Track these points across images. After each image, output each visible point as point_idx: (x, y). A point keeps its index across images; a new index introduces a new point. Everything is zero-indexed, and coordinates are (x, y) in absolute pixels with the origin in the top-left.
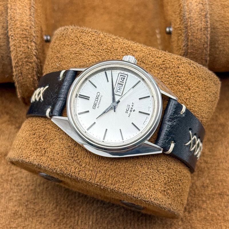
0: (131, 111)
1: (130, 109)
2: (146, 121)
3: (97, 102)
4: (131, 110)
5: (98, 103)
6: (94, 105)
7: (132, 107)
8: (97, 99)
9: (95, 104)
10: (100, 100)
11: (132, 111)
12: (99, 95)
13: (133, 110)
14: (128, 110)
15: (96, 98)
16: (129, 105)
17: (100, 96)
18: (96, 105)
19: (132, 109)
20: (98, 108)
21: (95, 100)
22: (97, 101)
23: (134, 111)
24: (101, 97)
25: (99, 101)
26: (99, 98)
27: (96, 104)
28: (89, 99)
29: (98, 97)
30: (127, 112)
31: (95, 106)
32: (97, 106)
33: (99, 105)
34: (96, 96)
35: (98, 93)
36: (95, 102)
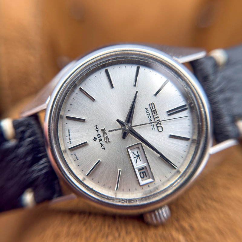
0: (99, 136)
1: (102, 138)
2: (68, 137)
3: (153, 116)
5: (151, 115)
6: (155, 108)
7: (101, 142)
8: (156, 120)
9: (154, 111)
11: (97, 137)
12: (158, 127)
13: (98, 139)
14: (103, 135)
15: (159, 120)
16: (106, 142)
17: (155, 127)
18: (152, 111)
19: (100, 140)
20: (147, 109)
21: (158, 117)
22: (154, 118)
23: (95, 138)
24: (153, 128)
27: (153, 113)
28: (168, 112)
29: (157, 125)
30: (103, 130)
31: (151, 109)
32: (149, 111)
33: (148, 113)
34: (161, 125)
35: (161, 130)
36: (156, 114)
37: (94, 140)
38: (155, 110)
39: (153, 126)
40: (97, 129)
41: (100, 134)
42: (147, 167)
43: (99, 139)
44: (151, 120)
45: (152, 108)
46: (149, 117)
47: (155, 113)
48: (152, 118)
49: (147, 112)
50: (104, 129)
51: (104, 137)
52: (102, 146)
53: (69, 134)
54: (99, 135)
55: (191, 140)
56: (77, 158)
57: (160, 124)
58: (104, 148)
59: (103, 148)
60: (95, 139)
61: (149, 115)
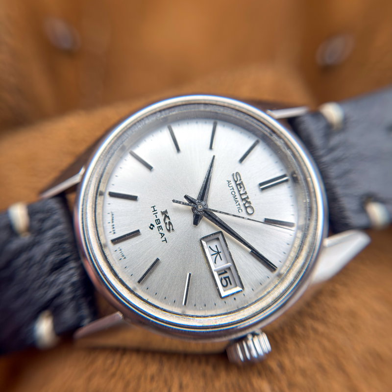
1: (162, 224)
2: (111, 224)
3: (239, 191)
4: (159, 225)
5: (236, 190)
6: (240, 179)
7: (161, 231)
8: (244, 197)
9: (239, 184)
10: (237, 202)
11: (154, 224)
12: (246, 208)
13: (156, 226)
14: (164, 220)
15: (248, 198)
16: (169, 230)
17: (243, 208)
18: (237, 185)
19: (160, 228)
20: (229, 182)
21: (246, 193)
22: (241, 195)
23: (151, 225)
24: (239, 209)
25: (238, 196)
26: (242, 203)
27: (239, 187)
28: (261, 184)
29: (244, 204)
31: (236, 182)
32: (233, 184)
33: (231, 188)
34: (251, 204)
35: (252, 212)
36: (243, 188)
37: (150, 228)
38: (242, 183)
39: (239, 206)
40: (155, 211)
41: (159, 219)
42: (231, 268)
43: (158, 227)
44: (236, 197)
45: (236, 180)
46: (233, 193)
47: (241, 187)
48: (237, 194)
49: (230, 185)
50: (166, 212)
51: (166, 224)
52: (162, 236)
53: (113, 220)
54: (157, 220)
55: (296, 225)
56: (123, 256)
57: (249, 203)
58: (166, 240)
59: (164, 239)
60: (152, 227)
61: (232, 190)
